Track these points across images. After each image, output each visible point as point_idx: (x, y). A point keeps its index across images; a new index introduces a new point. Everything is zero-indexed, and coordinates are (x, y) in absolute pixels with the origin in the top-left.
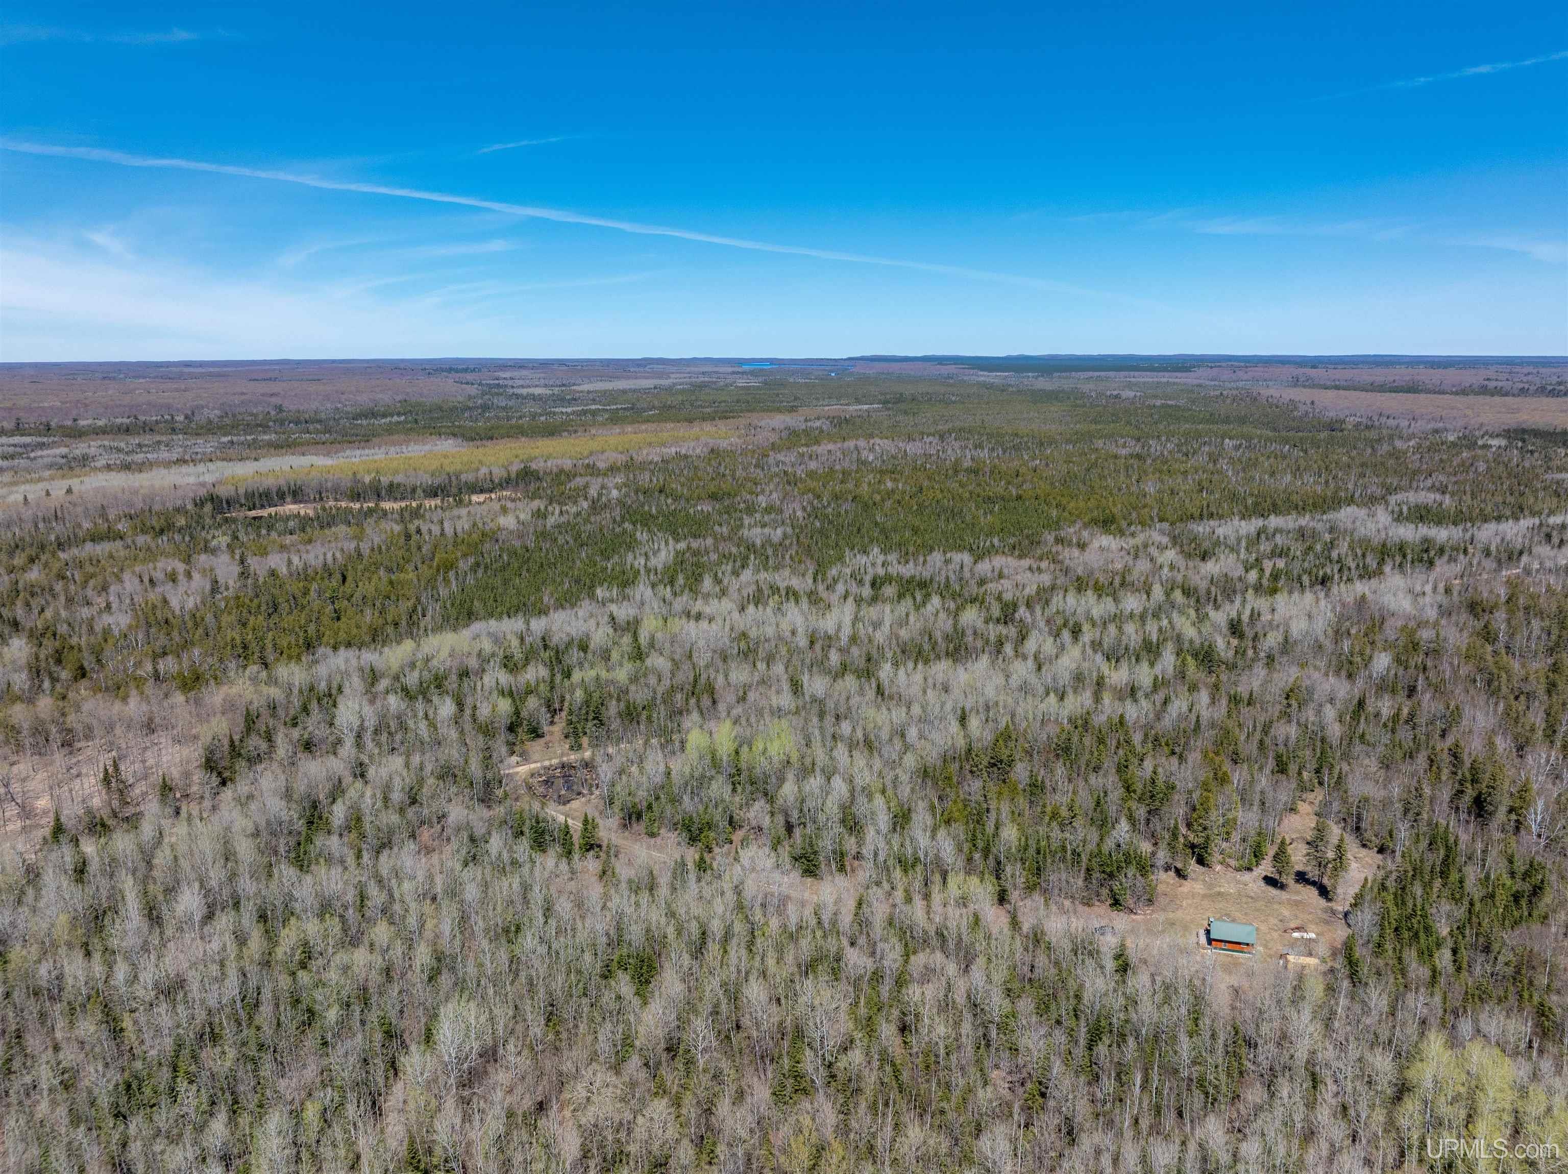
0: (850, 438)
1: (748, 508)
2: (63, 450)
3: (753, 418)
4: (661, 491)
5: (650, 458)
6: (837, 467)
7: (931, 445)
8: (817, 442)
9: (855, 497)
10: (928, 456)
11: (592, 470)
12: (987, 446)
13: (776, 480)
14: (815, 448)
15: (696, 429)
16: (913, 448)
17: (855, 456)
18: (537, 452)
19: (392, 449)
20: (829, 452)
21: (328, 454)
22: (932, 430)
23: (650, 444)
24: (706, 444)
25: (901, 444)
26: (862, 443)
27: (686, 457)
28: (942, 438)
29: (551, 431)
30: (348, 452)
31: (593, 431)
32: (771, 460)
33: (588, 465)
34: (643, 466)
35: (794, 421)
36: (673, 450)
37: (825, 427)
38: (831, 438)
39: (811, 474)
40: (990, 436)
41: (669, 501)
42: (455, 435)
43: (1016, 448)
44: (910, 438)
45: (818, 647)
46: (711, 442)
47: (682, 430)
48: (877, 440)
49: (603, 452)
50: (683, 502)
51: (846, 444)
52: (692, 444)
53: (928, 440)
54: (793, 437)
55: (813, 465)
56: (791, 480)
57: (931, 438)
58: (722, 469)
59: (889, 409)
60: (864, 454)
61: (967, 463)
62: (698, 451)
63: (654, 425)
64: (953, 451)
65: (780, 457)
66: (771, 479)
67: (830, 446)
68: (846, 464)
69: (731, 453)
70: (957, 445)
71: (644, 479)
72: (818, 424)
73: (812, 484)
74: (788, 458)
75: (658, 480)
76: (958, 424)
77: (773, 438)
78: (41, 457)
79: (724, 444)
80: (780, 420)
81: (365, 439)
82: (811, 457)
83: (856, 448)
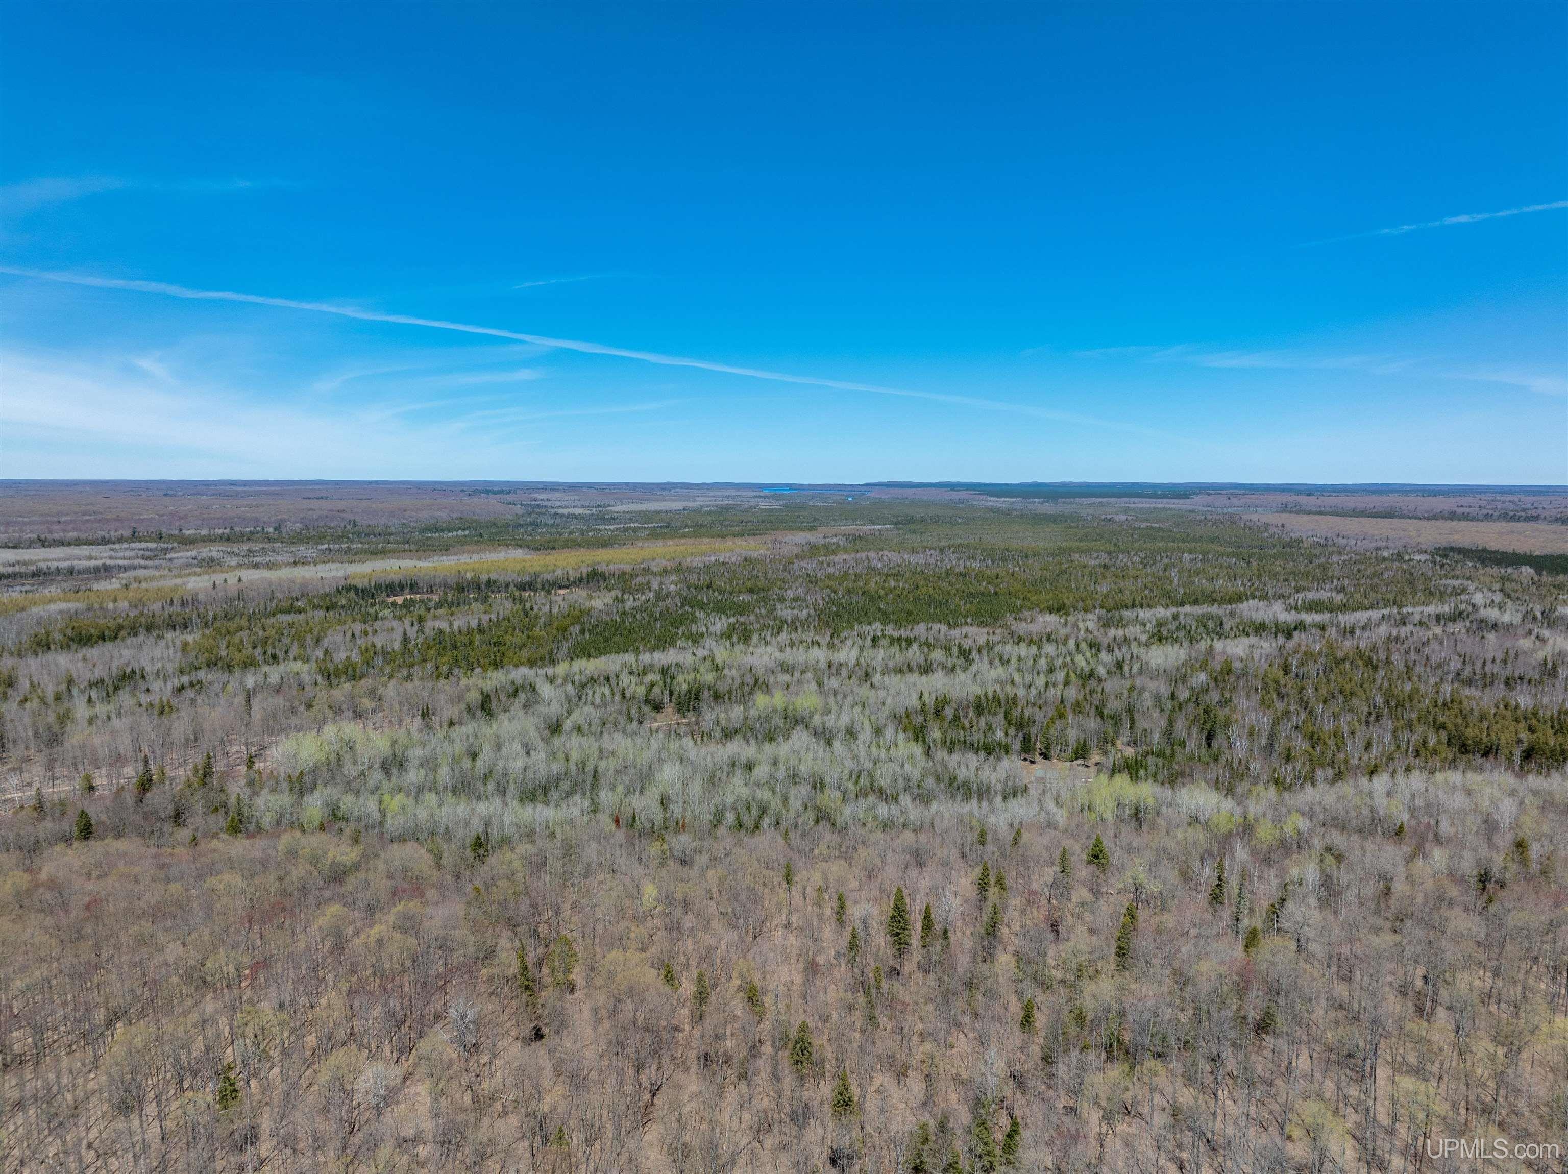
0: (862, 551)
1: (779, 599)
2: (193, 553)
3: (779, 535)
4: (708, 587)
5: (694, 564)
6: (851, 571)
7: (932, 557)
8: (834, 553)
9: (863, 593)
10: (927, 565)
11: (647, 571)
12: (979, 557)
13: (800, 580)
14: (832, 557)
15: (729, 543)
16: (913, 559)
17: (866, 564)
18: (598, 559)
19: (474, 556)
20: (845, 560)
21: (419, 559)
22: (935, 545)
23: (692, 554)
24: (739, 555)
25: (906, 556)
26: (872, 554)
27: (724, 563)
28: (942, 551)
29: (605, 544)
30: (436, 558)
31: (640, 544)
32: (796, 566)
33: (644, 569)
34: (690, 570)
35: (815, 537)
36: (713, 559)
37: (841, 543)
38: (846, 551)
39: (830, 577)
40: (984, 550)
41: (716, 594)
42: (520, 546)
43: (1004, 560)
44: (914, 551)
45: (834, 668)
46: (744, 553)
47: (717, 544)
48: (886, 553)
49: (654, 559)
50: (727, 594)
51: (859, 555)
52: (728, 555)
53: (928, 552)
54: (813, 550)
55: (830, 570)
56: (812, 580)
57: (932, 552)
58: (755, 572)
59: (898, 529)
60: (874, 563)
61: (961, 569)
62: (734, 559)
63: (692, 540)
64: (950, 561)
65: (804, 564)
66: (797, 579)
67: (845, 557)
68: (858, 570)
69: (760, 561)
70: (953, 557)
71: (693, 579)
72: (835, 540)
73: (830, 583)
74: (810, 565)
75: (704, 579)
76: (958, 541)
77: (796, 550)
78: (177, 558)
79: (755, 555)
80: (802, 537)
81: (445, 549)
82: (829, 565)
83: (868, 558)
